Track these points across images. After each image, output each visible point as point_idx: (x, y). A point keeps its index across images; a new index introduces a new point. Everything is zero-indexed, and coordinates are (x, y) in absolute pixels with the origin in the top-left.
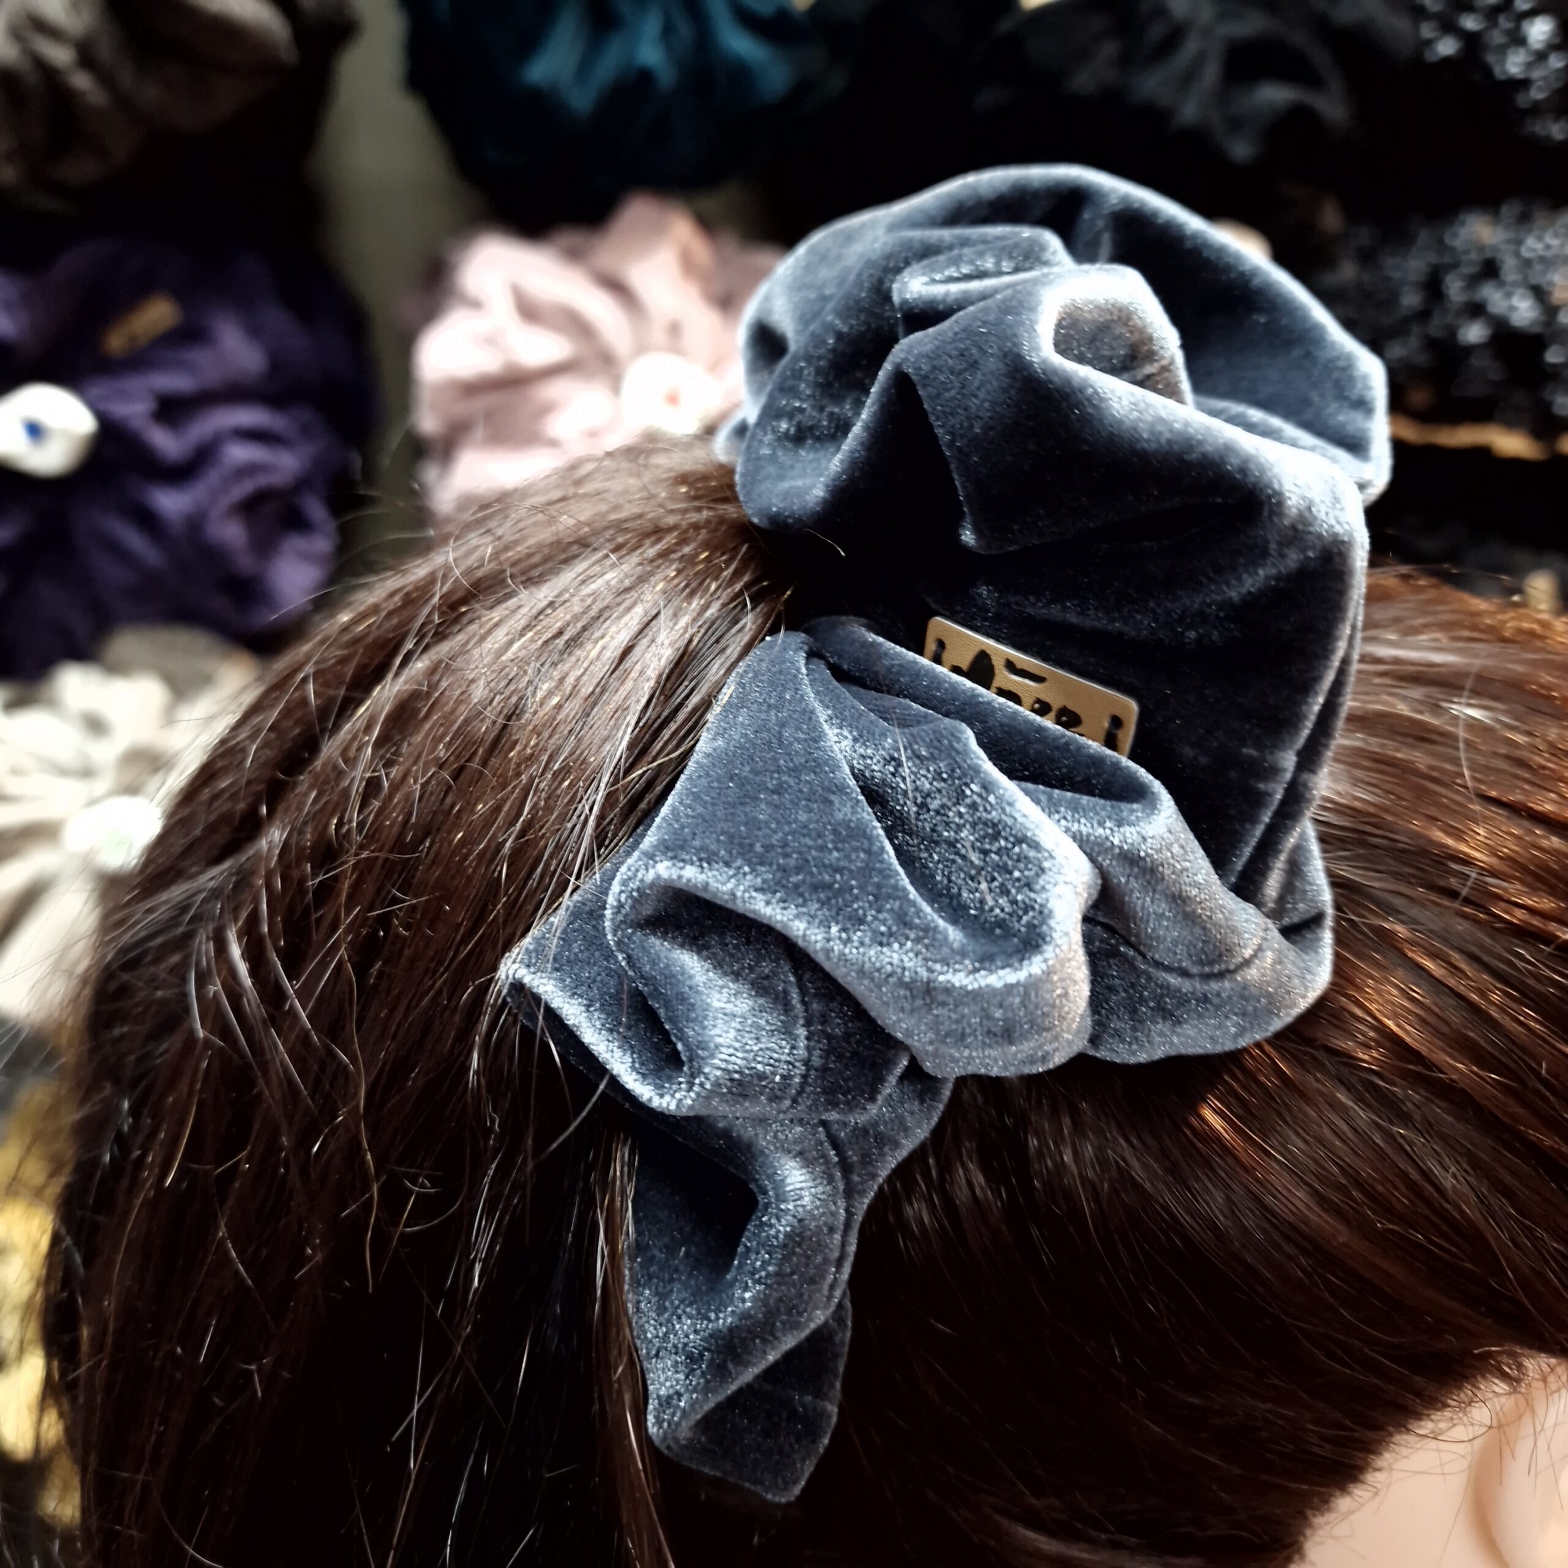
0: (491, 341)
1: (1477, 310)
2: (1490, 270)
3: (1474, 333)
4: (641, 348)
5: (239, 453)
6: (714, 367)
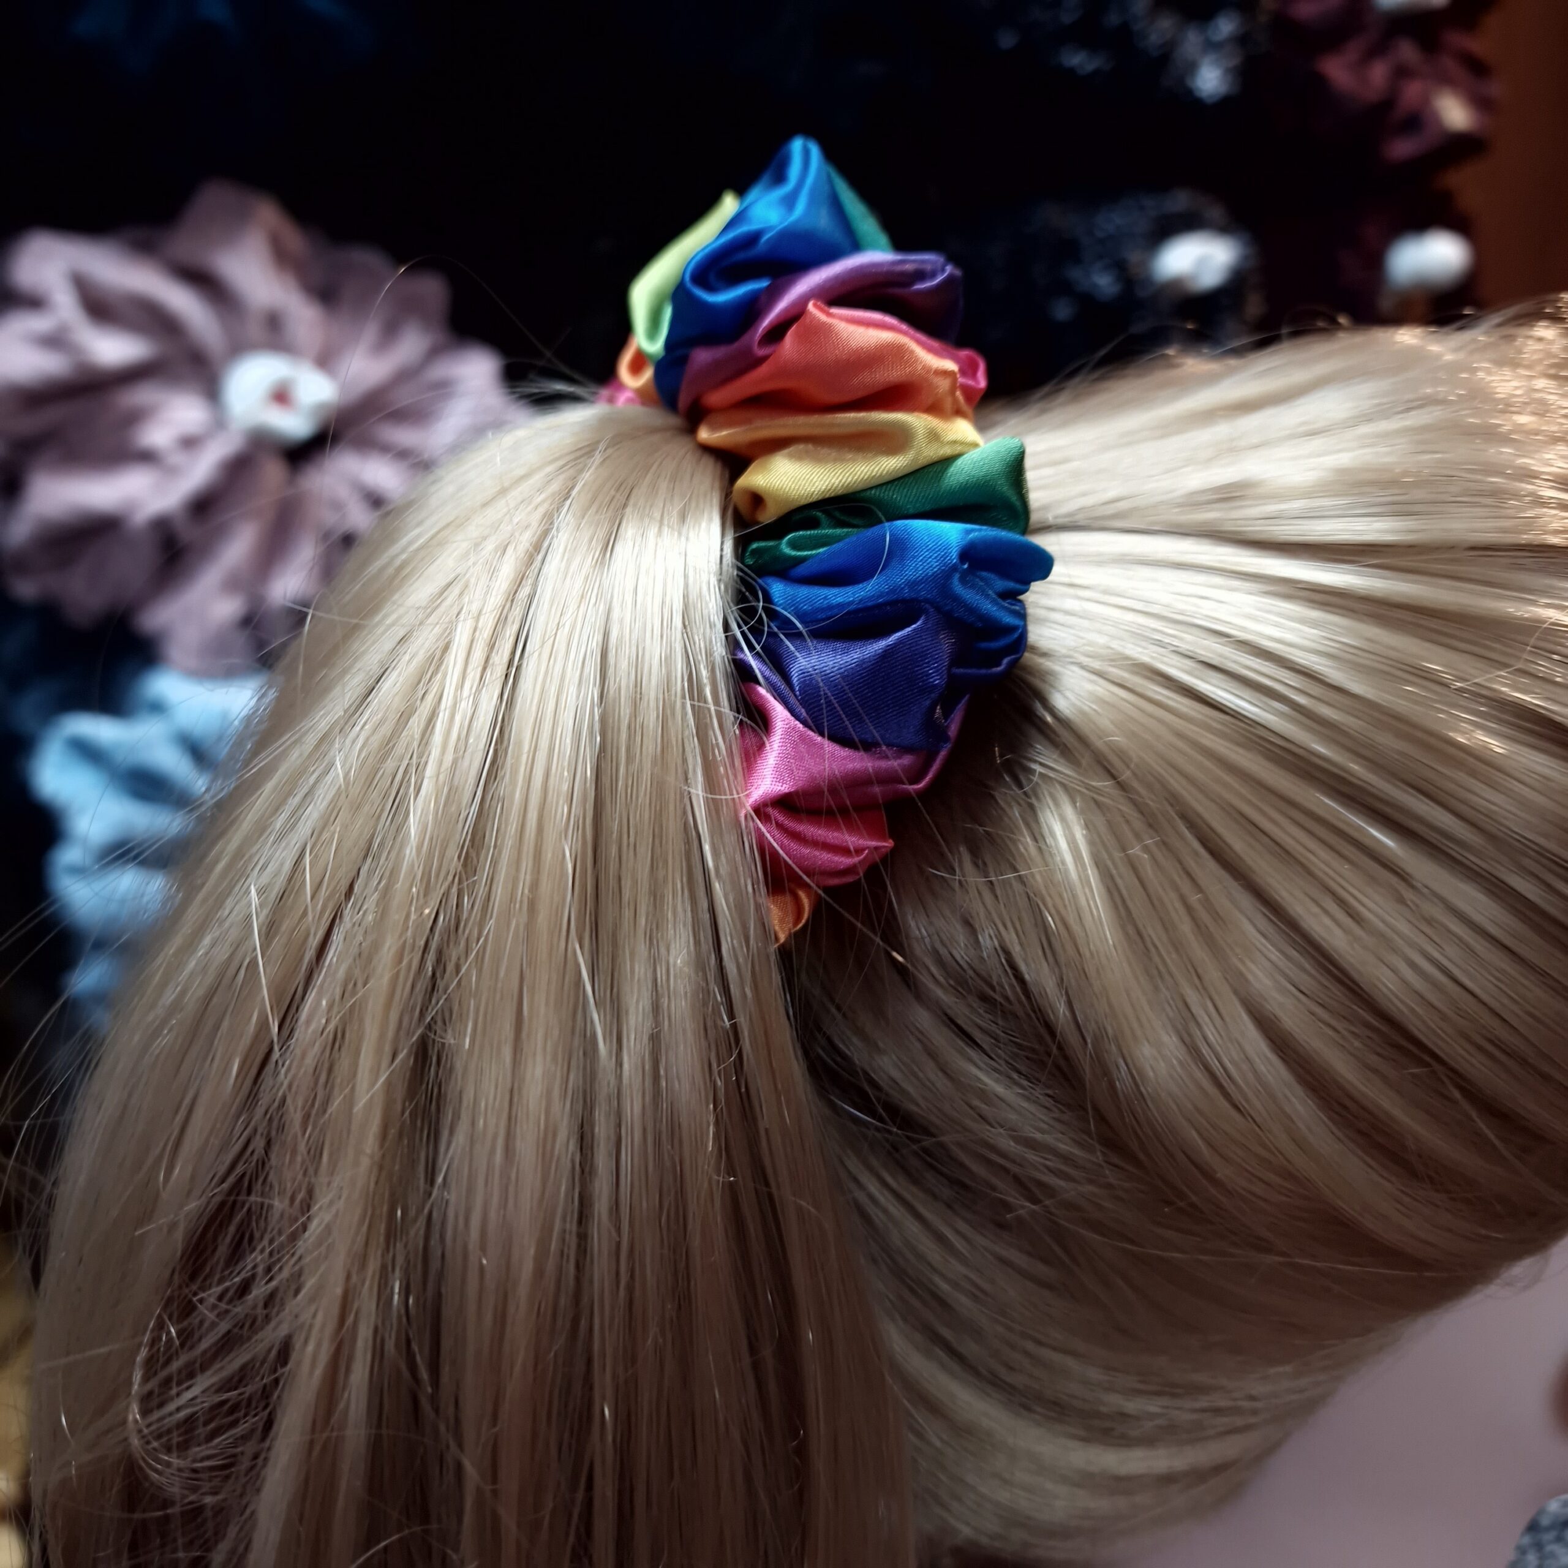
0: (54, 341)
1: (1066, 288)
3: (1063, 310)
6: (325, 361)
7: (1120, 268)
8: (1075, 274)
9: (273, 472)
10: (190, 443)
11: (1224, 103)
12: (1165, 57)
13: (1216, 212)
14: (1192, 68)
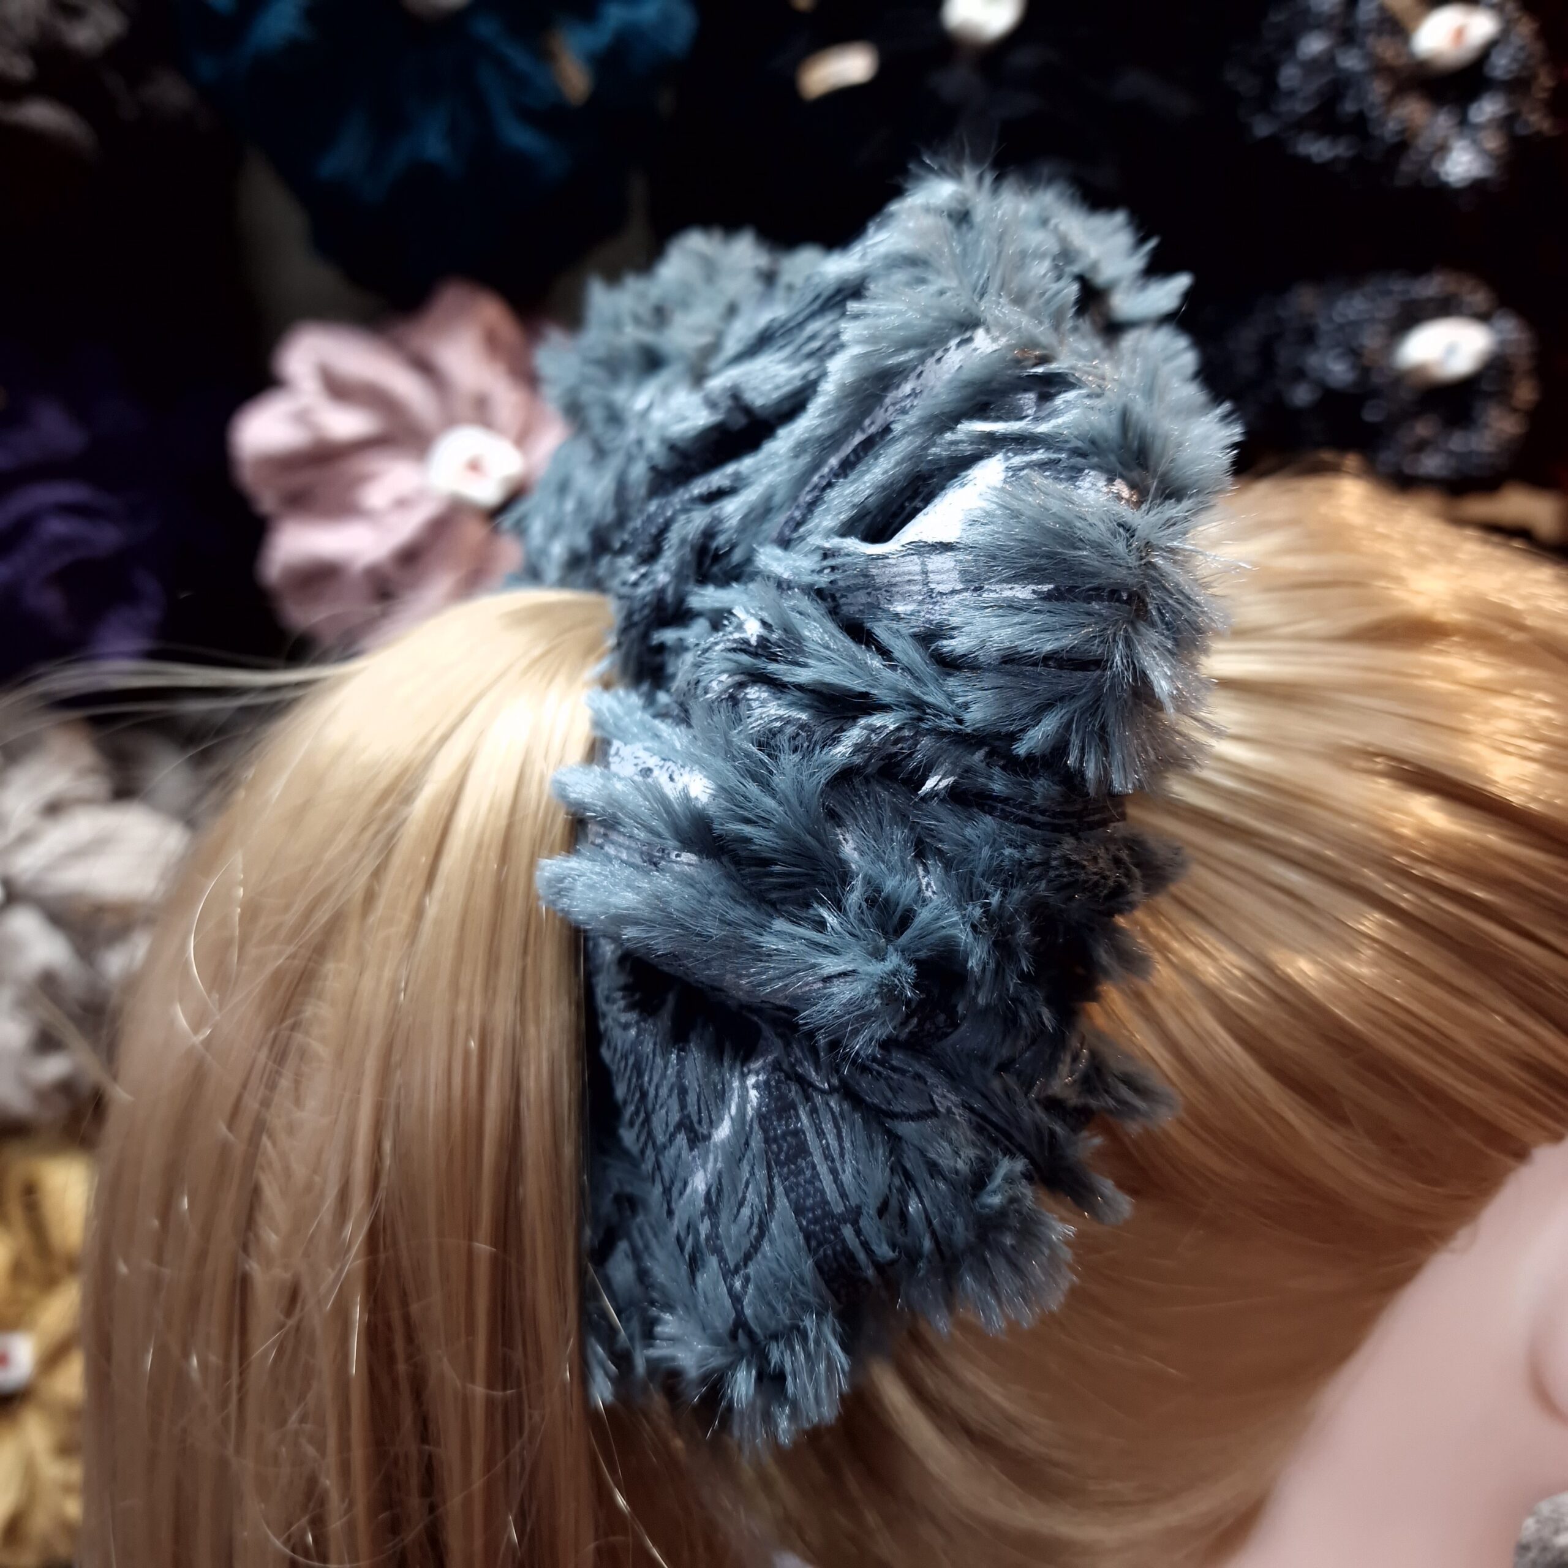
0: (302, 418)
1: (1300, 374)
2: (1308, 336)
3: (1302, 395)
4: (451, 421)
5: (57, 527)
6: (522, 439)
7: (1354, 353)
8: (1313, 360)
9: (474, 532)
11: (1477, 187)
12: (1402, 145)
13: (1479, 298)
14: (1442, 149)
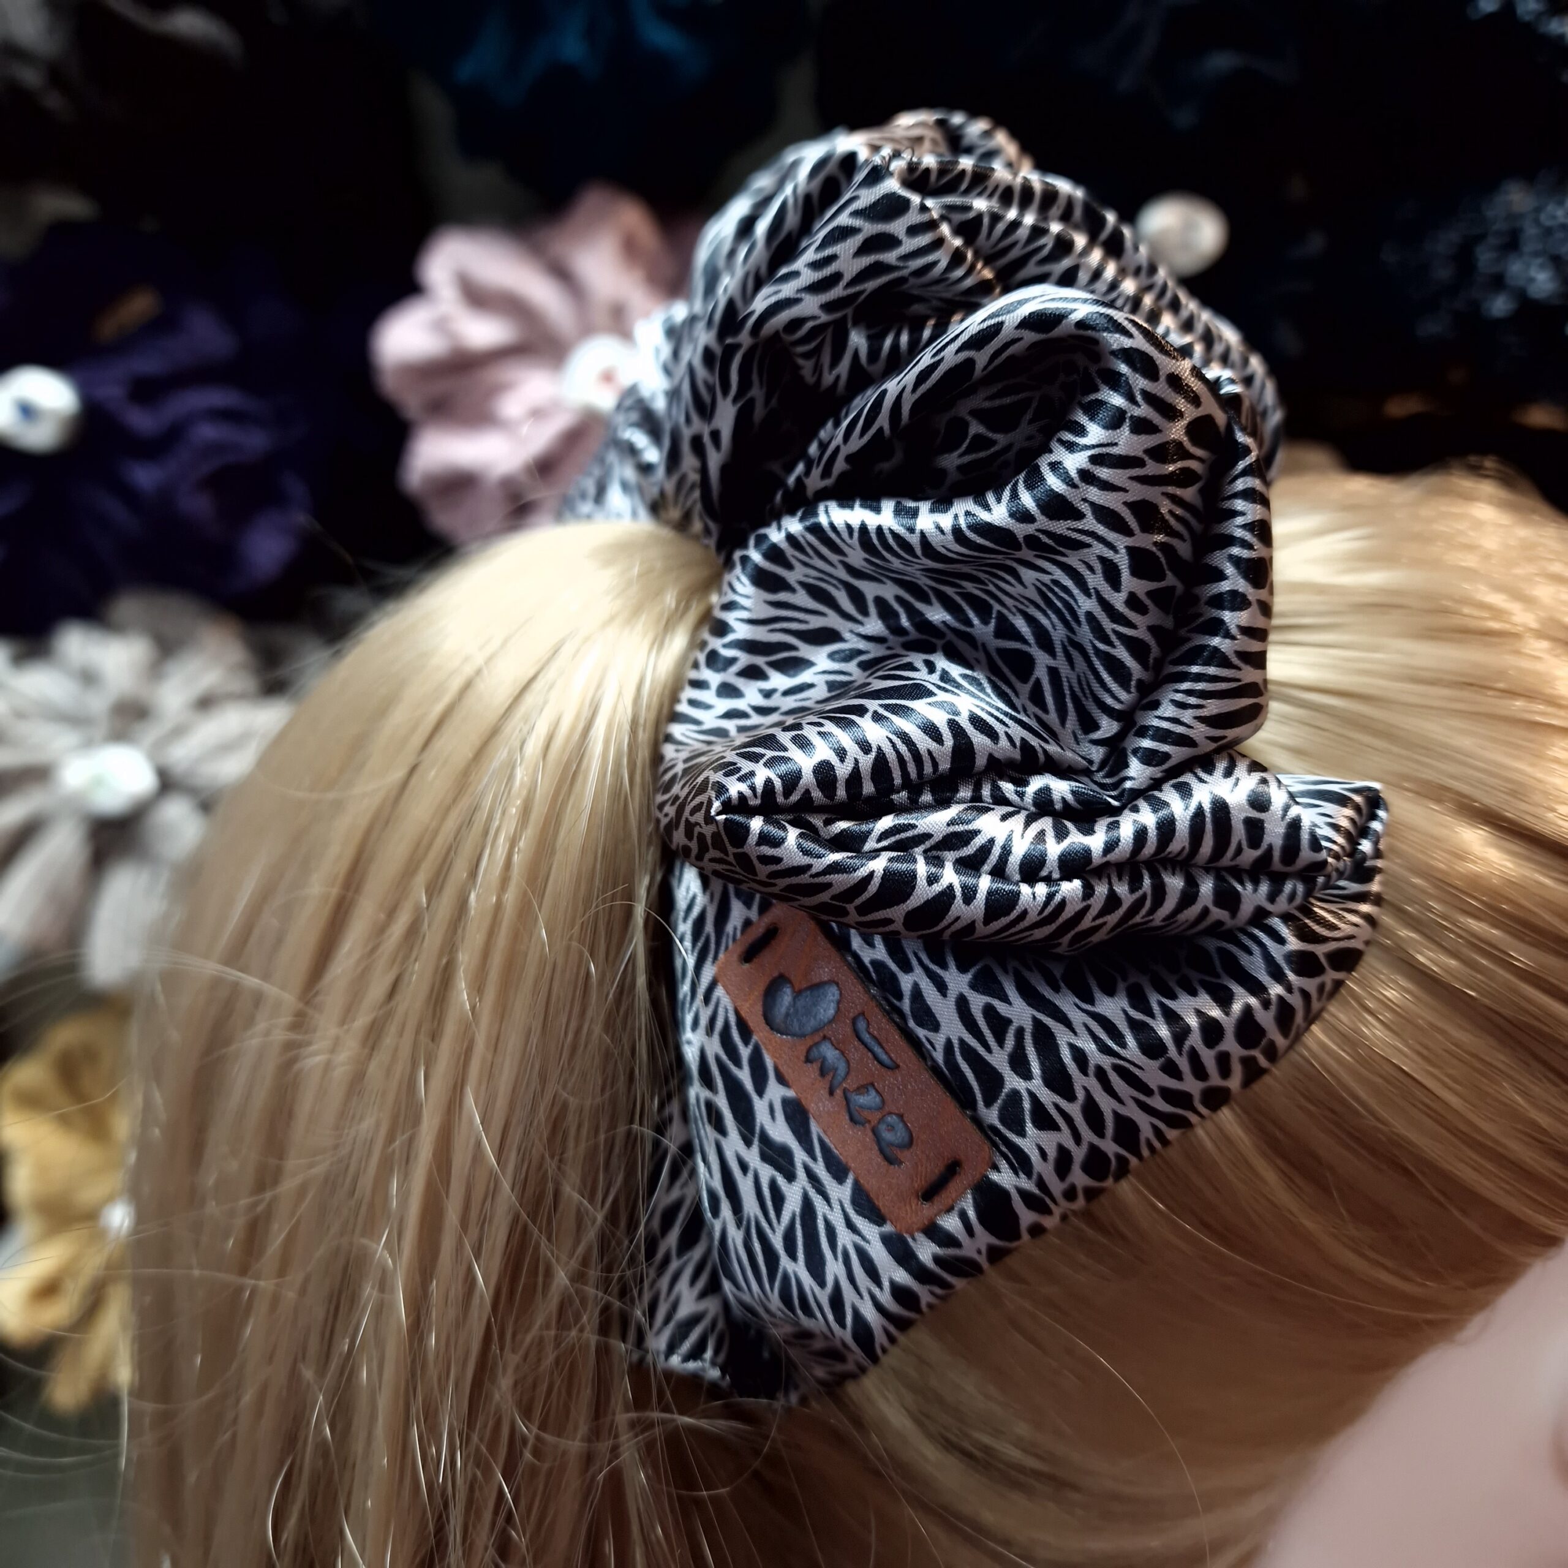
0: (441, 326)
1: (1498, 282)
2: (1512, 243)
4: (587, 330)
7: (1559, 261)
8: (1515, 268)
10: (537, 414)
